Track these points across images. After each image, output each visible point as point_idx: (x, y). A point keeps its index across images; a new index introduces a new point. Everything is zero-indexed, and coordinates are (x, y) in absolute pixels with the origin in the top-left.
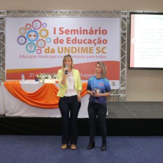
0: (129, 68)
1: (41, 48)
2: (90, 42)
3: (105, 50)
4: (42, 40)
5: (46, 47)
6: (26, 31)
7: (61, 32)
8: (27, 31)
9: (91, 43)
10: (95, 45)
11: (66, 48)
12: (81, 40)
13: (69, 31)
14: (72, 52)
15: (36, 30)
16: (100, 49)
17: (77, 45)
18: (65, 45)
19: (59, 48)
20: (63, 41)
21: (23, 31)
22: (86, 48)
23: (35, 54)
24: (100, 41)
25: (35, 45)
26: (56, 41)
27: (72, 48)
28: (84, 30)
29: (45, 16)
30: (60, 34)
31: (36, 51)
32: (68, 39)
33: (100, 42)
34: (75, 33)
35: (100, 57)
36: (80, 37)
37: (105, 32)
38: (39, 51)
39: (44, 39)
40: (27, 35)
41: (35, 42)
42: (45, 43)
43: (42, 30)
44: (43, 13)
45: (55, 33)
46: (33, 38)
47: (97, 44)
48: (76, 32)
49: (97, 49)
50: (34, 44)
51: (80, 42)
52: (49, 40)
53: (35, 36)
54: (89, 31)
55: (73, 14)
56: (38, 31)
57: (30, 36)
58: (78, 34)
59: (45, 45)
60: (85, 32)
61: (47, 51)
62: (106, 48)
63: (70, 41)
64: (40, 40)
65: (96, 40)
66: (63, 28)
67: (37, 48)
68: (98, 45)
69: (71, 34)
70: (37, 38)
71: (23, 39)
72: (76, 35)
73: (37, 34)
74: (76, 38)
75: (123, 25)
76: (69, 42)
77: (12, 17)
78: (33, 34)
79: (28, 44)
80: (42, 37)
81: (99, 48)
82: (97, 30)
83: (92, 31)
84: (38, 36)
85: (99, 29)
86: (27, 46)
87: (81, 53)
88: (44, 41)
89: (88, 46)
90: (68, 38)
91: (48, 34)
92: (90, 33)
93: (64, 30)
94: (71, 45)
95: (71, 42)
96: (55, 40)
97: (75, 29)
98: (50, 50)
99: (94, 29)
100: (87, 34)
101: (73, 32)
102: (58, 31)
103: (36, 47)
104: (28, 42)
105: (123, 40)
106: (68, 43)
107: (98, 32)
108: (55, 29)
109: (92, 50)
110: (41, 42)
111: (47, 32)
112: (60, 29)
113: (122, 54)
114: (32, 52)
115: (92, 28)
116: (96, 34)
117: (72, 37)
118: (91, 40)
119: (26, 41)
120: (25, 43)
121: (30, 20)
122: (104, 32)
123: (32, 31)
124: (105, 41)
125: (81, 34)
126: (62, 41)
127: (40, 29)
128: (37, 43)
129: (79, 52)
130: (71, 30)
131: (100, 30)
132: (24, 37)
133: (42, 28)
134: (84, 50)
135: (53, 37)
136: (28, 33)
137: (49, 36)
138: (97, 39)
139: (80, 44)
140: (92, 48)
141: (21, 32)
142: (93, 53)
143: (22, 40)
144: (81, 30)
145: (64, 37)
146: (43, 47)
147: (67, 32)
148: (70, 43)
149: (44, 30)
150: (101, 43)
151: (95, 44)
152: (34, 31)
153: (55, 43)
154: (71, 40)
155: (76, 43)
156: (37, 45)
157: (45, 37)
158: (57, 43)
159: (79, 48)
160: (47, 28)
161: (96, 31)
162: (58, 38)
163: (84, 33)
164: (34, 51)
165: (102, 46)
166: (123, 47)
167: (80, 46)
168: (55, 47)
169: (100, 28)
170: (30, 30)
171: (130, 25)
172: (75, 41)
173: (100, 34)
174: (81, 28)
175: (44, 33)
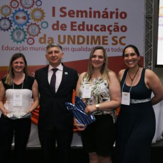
0: (156, 66)
1: (34, 36)
2: (103, 28)
3: (123, 41)
4: (35, 24)
5: (41, 35)
6: (11, 11)
7: (63, 14)
8: (13, 11)
9: (105, 30)
10: (111, 34)
11: (69, 37)
12: (91, 26)
13: (74, 13)
14: (79, 43)
15: (25, 10)
16: (118, 39)
17: (85, 33)
18: (68, 32)
19: (59, 36)
20: (66, 26)
21: (6, 11)
22: (99, 37)
23: (25, 44)
24: (118, 27)
25: (25, 32)
26: (56, 26)
27: (79, 37)
28: (95, 12)
30: (61, 16)
31: (26, 40)
33: (117, 29)
34: (82, 16)
35: (116, 50)
36: (89, 21)
38: (31, 41)
39: (38, 24)
40: (13, 17)
41: (25, 27)
42: (40, 29)
43: (35, 10)
45: (54, 15)
47: (113, 32)
48: (84, 14)
49: (113, 39)
50: (23, 30)
51: (89, 28)
52: (45, 25)
53: (24, 18)
54: (102, 14)
56: (29, 11)
57: (17, 18)
58: (86, 17)
59: (39, 32)
60: (97, 14)
61: (42, 40)
62: (125, 37)
63: (75, 26)
64: (32, 24)
65: (111, 26)
66: (65, 8)
67: (28, 37)
68: (114, 34)
69: (78, 16)
70: (28, 22)
72: (84, 19)
73: (28, 15)
74: (84, 23)
76: (74, 28)
79: (14, 30)
80: (35, 20)
81: (116, 37)
82: (114, 12)
83: (107, 13)
84: (29, 19)
85: (115, 11)
86: (12, 32)
87: (92, 44)
88: (38, 26)
89: (102, 34)
90: (72, 23)
91: (43, 16)
92: (103, 17)
93: (67, 11)
94: (78, 33)
95: (77, 28)
96: (54, 25)
97: (83, 10)
98: (47, 40)
99: (109, 11)
100: (99, 17)
101: (80, 13)
102: (58, 12)
103: (26, 35)
104: (14, 27)
106: (72, 29)
107: (114, 15)
108: (54, 9)
109: (107, 40)
110: (34, 27)
111: (43, 14)
112: (61, 10)
114: (21, 42)
115: (106, 9)
116: (111, 17)
117: (79, 21)
118: (104, 27)
119: (11, 26)
120: (10, 28)
122: (123, 15)
123: (20, 10)
124: (124, 29)
125: (90, 17)
126: (64, 27)
127: (32, 8)
128: (27, 29)
129: (88, 43)
130: (78, 12)
131: (117, 13)
132: (8, 19)
133: (35, 6)
134: (95, 40)
135: (52, 21)
136: (14, 14)
137: (45, 19)
138: (113, 25)
139: (90, 32)
140: (107, 37)
141: (4, 11)
142: (107, 44)
143: (5, 24)
144: (90, 12)
145: (67, 21)
146: (37, 35)
147: (71, 14)
148: (76, 30)
149: (37, 9)
150: (118, 31)
151: (110, 31)
152: (23, 10)
153: (54, 29)
154: (77, 25)
155: (83, 29)
156: (28, 32)
157: (40, 20)
158: (58, 29)
159: (88, 37)
160: (42, 7)
161: (112, 13)
162: (58, 22)
163: (95, 17)
164: (23, 40)
165: (119, 34)
167: (90, 34)
168: (54, 34)
169: (117, 9)
170: (17, 9)
172: (82, 27)
173: (117, 17)
174: (90, 8)
175: (38, 14)
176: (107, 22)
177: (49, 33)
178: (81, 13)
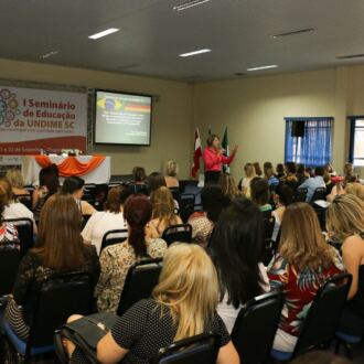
0: (95, 143)
1: (10, 120)
2: (59, 116)
3: (73, 125)
4: (11, 111)
5: (15, 120)
7: (31, 104)
10: (64, 120)
11: (35, 121)
12: (51, 114)
13: (39, 104)
14: (42, 126)
15: (4, 100)
16: (69, 124)
17: (46, 119)
18: (35, 118)
19: (28, 121)
20: (33, 113)
22: (56, 122)
24: (69, 115)
25: (3, 117)
26: (27, 113)
27: (42, 121)
29: (15, 86)
30: (30, 106)
31: (4, 123)
32: (38, 112)
33: (68, 117)
34: (44, 107)
35: (68, 132)
36: (49, 110)
37: (73, 107)
39: (13, 111)
41: (3, 114)
42: (14, 115)
45: (25, 105)
48: (46, 105)
49: (66, 123)
52: (18, 112)
54: (58, 105)
56: (7, 101)
58: (47, 107)
59: (14, 118)
61: (16, 124)
62: (74, 123)
64: (9, 111)
66: (33, 100)
67: (6, 121)
68: (66, 120)
69: (41, 106)
70: (6, 109)
73: (6, 104)
74: (45, 111)
75: (89, 101)
76: (39, 115)
80: (11, 108)
81: (68, 122)
83: (62, 105)
84: (7, 107)
87: (51, 127)
88: (13, 113)
89: (58, 120)
91: (17, 105)
92: (59, 108)
93: (34, 102)
94: (41, 119)
95: (41, 115)
97: (45, 102)
98: (20, 123)
99: (63, 103)
100: (56, 108)
102: (28, 103)
103: (4, 119)
105: (89, 116)
106: (37, 116)
108: (25, 100)
109: (61, 125)
110: (10, 113)
111: (17, 103)
112: (31, 101)
113: (89, 129)
115: (61, 102)
116: (65, 108)
117: (42, 110)
125: (50, 107)
126: (31, 114)
128: (5, 115)
129: (48, 127)
130: (41, 103)
131: (69, 105)
133: (11, 98)
134: (54, 124)
135: (22, 109)
137: (18, 108)
138: (66, 113)
140: (61, 122)
142: (61, 127)
144: (50, 104)
145: (34, 109)
146: (12, 120)
147: (37, 104)
149: (14, 100)
151: (64, 118)
153: (24, 115)
154: (41, 113)
155: (45, 116)
157: (14, 108)
158: (27, 115)
159: (48, 122)
161: (65, 105)
162: (27, 110)
164: (2, 123)
165: (70, 120)
166: (89, 123)
167: (50, 119)
168: (25, 119)
169: (68, 103)
171: (95, 101)
172: (45, 114)
173: (68, 108)
174: (50, 101)
175: (13, 104)
176: (61, 111)
177: (21, 117)
178: (44, 104)
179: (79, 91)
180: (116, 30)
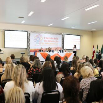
0: (64, 49)
2: (54, 41)
3: (58, 44)
6: (36, 37)
11: (47, 43)
17: (50, 42)
23: (39, 44)
33: (56, 42)
35: (56, 46)
36: (52, 40)
37: (58, 39)
44: (42, 33)
46: (38, 40)
49: (56, 44)
55: (50, 33)
71: (35, 40)
75: (62, 37)
77: (32, 33)
78: (38, 38)
86: (36, 42)
89: (54, 43)
102: (45, 38)
105: (62, 42)
111: (42, 38)
113: (62, 45)
115: (54, 38)
117: (49, 40)
121: (37, 34)
135: (44, 40)
145: (47, 40)
147: (48, 38)
166: (62, 43)
168: (45, 43)
171: (64, 37)
175: (41, 38)
176: (55, 40)
177: (43, 42)
178: (50, 38)
179: (59, 34)
180: (69, 17)
